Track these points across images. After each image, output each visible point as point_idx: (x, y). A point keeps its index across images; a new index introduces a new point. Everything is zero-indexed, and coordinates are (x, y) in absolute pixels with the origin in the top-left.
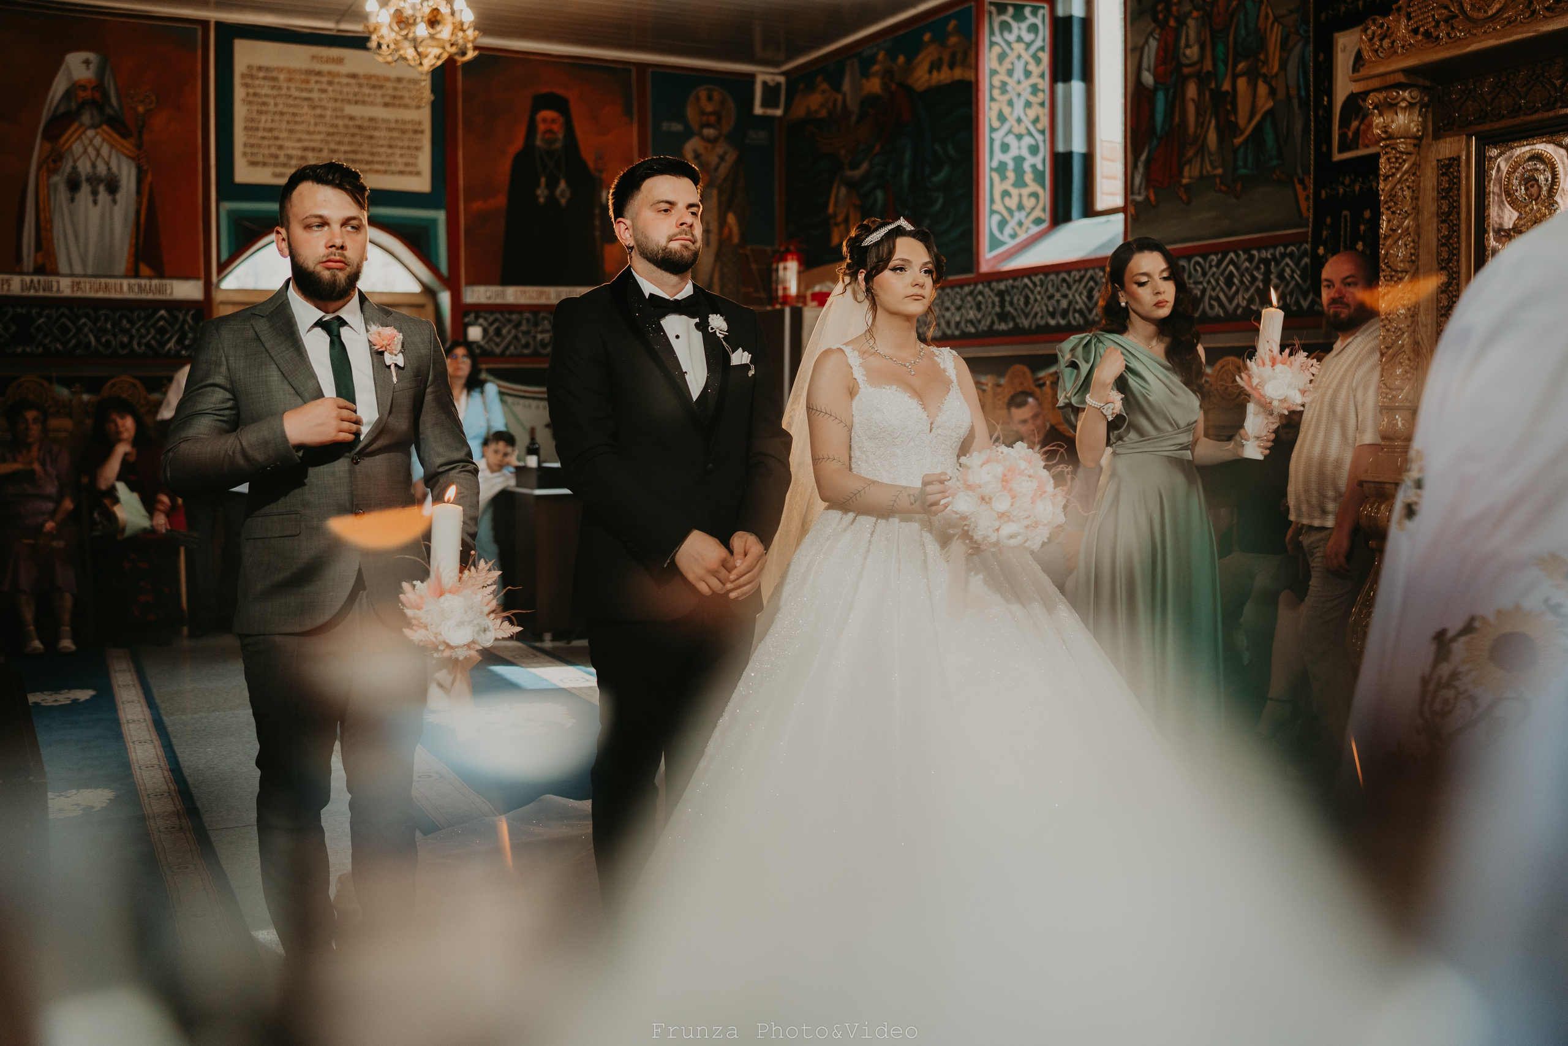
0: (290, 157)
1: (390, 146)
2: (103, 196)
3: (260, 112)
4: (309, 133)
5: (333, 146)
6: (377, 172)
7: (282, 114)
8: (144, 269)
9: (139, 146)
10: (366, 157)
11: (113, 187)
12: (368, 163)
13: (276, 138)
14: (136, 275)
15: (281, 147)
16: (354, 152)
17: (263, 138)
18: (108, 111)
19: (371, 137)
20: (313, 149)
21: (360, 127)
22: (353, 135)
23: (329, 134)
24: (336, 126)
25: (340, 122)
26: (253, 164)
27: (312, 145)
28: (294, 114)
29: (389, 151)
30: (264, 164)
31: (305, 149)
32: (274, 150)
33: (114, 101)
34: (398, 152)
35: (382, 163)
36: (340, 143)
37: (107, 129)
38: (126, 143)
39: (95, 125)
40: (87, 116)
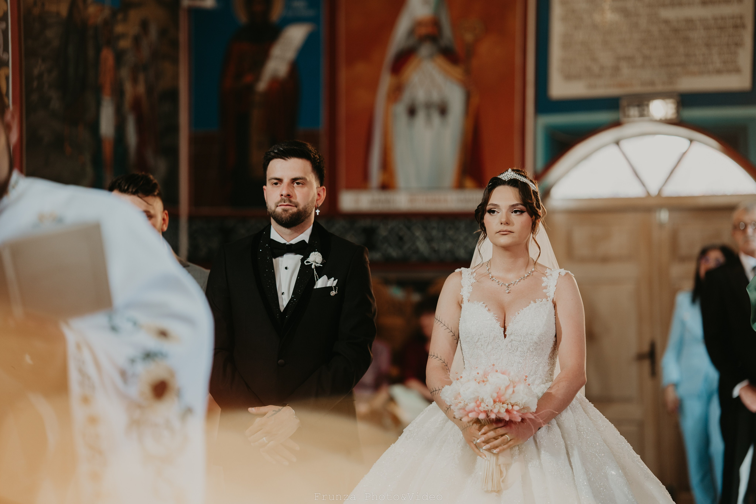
0: (602, 68)
1: (708, 46)
2: (436, 118)
3: (577, 27)
5: (647, 53)
6: (693, 73)
8: (469, 183)
9: (468, 72)
10: (682, 60)
11: (443, 110)
12: (683, 65)
13: (590, 51)
14: (460, 186)
15: (594, 59)
16: (668, 56)
17: (579, 53)
18: (443, 43)
19: (686, 39)
20: (624, 58)
21: (676, 31)
22: (667, 39)
23: (643, 41)
24: (649, 32)
26: (568, 77)
27: (628, 54)
29: (704, 50)
30: (577, 77)
31: (619, 59)
33: (447, 32)
34: (714, 50)
35: (695, 64)
36: (654, 48)
37: (441, 61)
38: (457, 71)
39: (431, 57)
40: (425, 50)
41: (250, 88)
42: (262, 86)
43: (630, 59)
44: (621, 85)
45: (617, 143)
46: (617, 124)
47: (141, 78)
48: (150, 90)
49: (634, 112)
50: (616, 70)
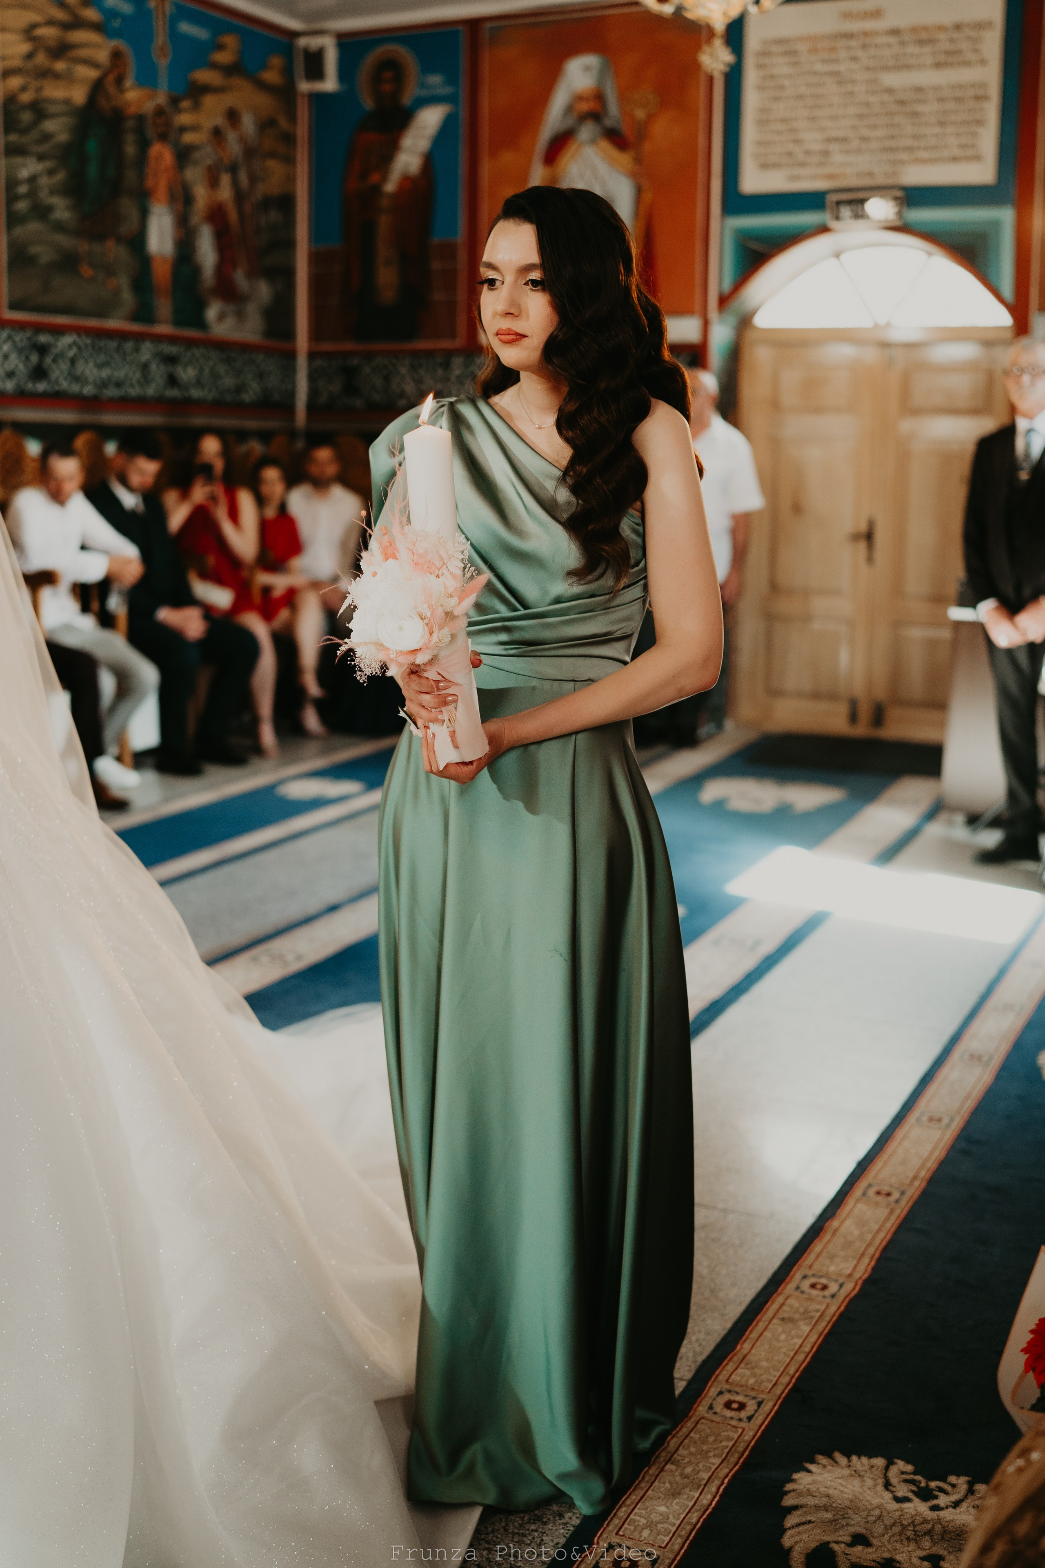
0: (808, 153)
1: (942, 124)
3: (776, 99)
4: (834, 118)
5: (865, 132)
6: (923, 161)
7: (800, 97)
9: (638, 160)
10: (909, 142)
12: (911, 149)
13: (793, 130)
15: (797, 141)
16: (892, 137)
17: (779, 133)
18: (608, 123)
19: (916, 114)
20: (836, 140)
21: (902, 103)
22: (890, 114)
23: (861, 117)
24: (868, 104)
25: (872, 99)
26: (765, 166)
27: (841, 134)
28: (817, 96)
29: (937, 130)
30: (776, 166)
31: (829, 140)
32: (791, 147)
33: (613, 107)
34: (950, 130)
35: (926, 149)
36: (875, 127)
37: (605, 144)
38: (625, 159)
39: (593, 142)
40: (586, 132)
41: (376, 189)
42: (390, 187)
43: (843, 140)
44: (830, 177)
45: (837, 255)
46: (824, 229)
47: (225, 180)
48: (240, 196)
49: (846, 211)
50: (826, 153)
